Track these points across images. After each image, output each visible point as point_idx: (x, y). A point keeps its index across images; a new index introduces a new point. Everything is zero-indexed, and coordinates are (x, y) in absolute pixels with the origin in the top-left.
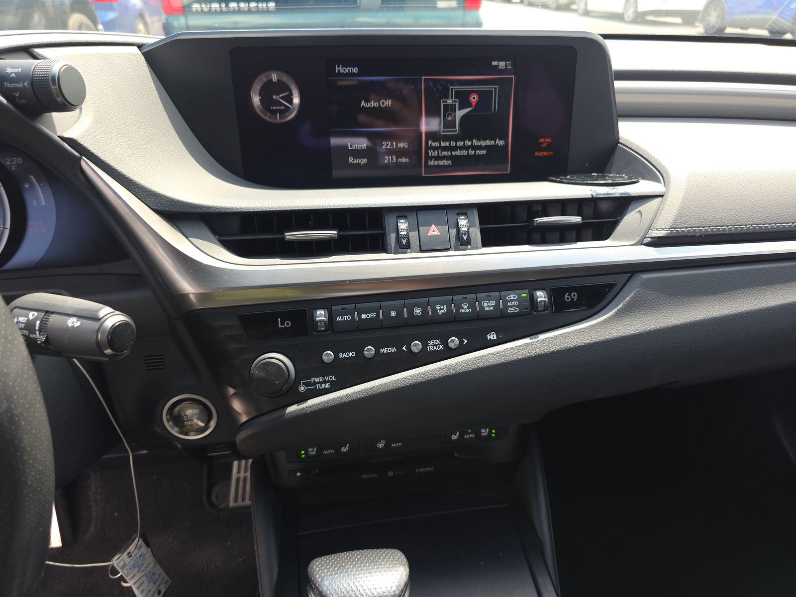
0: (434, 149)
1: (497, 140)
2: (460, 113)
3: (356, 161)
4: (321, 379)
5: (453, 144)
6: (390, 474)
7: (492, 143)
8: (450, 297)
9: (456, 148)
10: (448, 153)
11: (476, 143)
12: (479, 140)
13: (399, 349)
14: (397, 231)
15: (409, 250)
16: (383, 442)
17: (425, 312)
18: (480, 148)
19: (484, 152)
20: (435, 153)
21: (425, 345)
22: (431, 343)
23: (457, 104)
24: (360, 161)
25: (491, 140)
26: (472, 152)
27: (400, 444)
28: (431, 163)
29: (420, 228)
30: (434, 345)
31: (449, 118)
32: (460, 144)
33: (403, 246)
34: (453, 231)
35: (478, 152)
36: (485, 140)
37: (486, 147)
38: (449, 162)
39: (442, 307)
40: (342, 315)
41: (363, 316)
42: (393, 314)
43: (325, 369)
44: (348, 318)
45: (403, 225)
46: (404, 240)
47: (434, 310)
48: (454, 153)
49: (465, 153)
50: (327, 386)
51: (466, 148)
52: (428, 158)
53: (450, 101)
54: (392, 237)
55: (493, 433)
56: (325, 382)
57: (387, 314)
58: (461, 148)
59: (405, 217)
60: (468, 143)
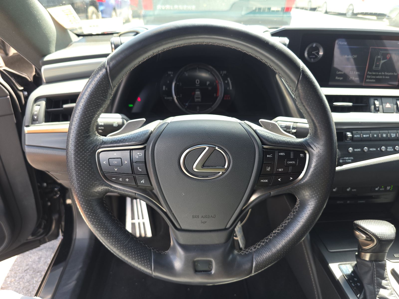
0: (370, 75)
1: (394, 73)
2: (382, 62)
3: (338, 78)
4: (347, 158)
5: (377, 73)
6: (348, 202)
7: (392, 74)
8: (396, 131)
9: (378, 75)
10: (374, 77)
11: (386, 73)
12: (388, 72)
13: (377, 149)
14: (375, 104)
15: (379, 112)
16: (350, 188)
17: (387, 136)
18: (387, 75)
19: (388, 77)
20: (369, 77)
21: (386, 148)
22: (389, 148)
23: (382, 58)
24: (340, 78)
25: (392, 73)
26: (384, 77)
27: (355, 190)
28: (367, 80)
29: (383, 104)
30: (390, 149)
31: (378, 63)
32: (380, 73)
33: (377, 110)
34: (395, 106)
35: (387, 77)
36: (390, 72)
37: (390, 76)
38: (374, 81)
39: (393, 134)
40: (356, 135)
41: (364, 136)
42: (375, 136)
43: (349, 155)
44: (358, 136)
45: (377, 103)
46: (377, 108)
47: (391, 135)
48: (377, 77)
49: (381, 77)
50: (350, 161)
51: (382, 75)
52: (367, 78)
53: (379, 57)
54: (373, 107)
55: (391, 189)
56: (349, 159)
57: (373, 136)
58: (380, 75)
59: (377, 100)
60: (383, 73)
